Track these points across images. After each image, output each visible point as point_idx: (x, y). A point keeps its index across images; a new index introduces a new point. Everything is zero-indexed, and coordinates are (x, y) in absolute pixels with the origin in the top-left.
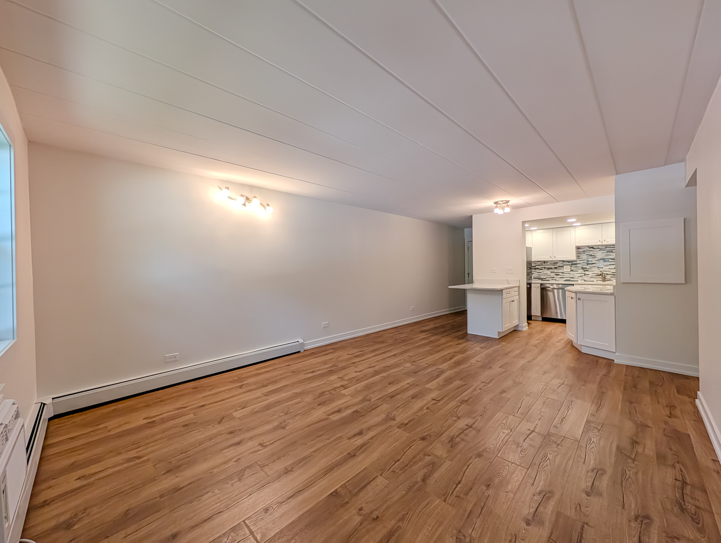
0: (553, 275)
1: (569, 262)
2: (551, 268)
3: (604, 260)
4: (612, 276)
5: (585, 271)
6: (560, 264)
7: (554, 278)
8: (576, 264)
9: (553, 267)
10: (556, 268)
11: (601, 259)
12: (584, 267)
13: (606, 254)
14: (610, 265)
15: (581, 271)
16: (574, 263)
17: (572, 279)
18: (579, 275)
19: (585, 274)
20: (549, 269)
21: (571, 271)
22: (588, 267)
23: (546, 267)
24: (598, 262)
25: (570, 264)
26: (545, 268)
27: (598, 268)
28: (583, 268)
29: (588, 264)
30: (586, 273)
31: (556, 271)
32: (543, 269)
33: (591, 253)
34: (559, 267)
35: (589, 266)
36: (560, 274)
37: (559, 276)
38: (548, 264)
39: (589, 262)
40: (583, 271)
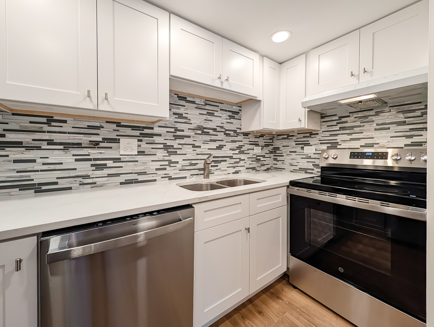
0: (84, 168)
1: (134, 128)
2: (79, 145)
3: (203, 130)
4: (213, 164)
5: (170, 154)
6: (108, 132)
7: (88, 177)
8: (151, 135)
9: (85, 140)
10: (95, 145)
11: (200, 128)
12: (169, 143)
13: (205, 117)
14: (211, 141)
15: (161, 154)
16: (146, 131)
17: (141, 178)
18: (157, 165)
19: (170, 162)
20: (67, 146)
21: (141, 153)
22: (175, 144)
23: (57, 138)
24: (191, 133)
25: (137, 133)
26: (50, 142)
27: (194, 146)
28: (166, 147)
29: (177, 137)
30: (173, 158)
31: (94, 153)
32: (44, 145)
33: (182, 111)
34: (105, 140)
35: (178, 141)
36: (110, 163)
37: (106, 172)
38: (66, 128)
39: (178, 133)
40: (165, 153)
